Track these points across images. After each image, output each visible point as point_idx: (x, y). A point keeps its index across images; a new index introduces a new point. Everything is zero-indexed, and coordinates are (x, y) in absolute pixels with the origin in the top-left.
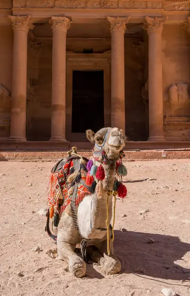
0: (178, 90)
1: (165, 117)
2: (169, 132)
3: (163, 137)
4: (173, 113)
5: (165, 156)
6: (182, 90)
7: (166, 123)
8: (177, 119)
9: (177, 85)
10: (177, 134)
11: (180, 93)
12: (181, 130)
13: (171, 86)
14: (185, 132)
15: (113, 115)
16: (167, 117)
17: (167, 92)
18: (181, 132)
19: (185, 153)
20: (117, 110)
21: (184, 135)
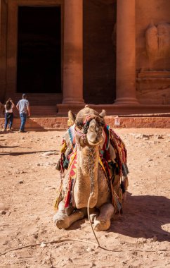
0: (158, 34)
1: (138, 71)
2: (143, 91)
3: (135, 99)
4: (150, 66)
5: (119, 124)
6: (164, 33)
7: (139, 79)
8: (155, 74)
9: (157, 26)
10: (154, 95)
11: (162, 37)
12: (161, 89)
13: (149, 27)
14: (165, 91)
15: (67, 68)
16: (142, 71)
17: (143, 36)
18: (161, 92)
19: (146, 120)
20: (71, 60)
21: (164, 95)
